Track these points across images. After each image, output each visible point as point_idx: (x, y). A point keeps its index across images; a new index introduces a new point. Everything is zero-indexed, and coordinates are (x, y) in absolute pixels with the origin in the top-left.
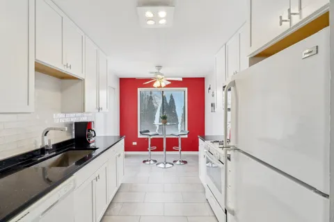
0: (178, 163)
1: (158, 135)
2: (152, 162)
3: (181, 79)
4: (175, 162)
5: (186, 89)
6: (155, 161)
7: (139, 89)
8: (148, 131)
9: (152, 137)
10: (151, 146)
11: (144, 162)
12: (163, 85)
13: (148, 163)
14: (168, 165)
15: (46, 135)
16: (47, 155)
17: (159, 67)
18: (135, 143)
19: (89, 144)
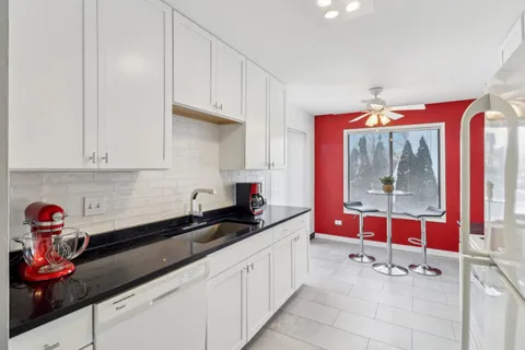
0: (419, 270)
1: (377, 211)
2: (366, 259)
3: (423, 107)
4: (412, 266)
5: (442, 125)
6: (372, 259)
7: (346, 132)
8: (360, 204)
9: (365, 215)
10: (364, 230)
11: (352, 256)
12: (385, 120)
13: (359, 259)
14: (396, 271)
15: (194, 198)
16: (195, 224)
17: (376, 90)
18: (338, 223)
19: (254, 215)
